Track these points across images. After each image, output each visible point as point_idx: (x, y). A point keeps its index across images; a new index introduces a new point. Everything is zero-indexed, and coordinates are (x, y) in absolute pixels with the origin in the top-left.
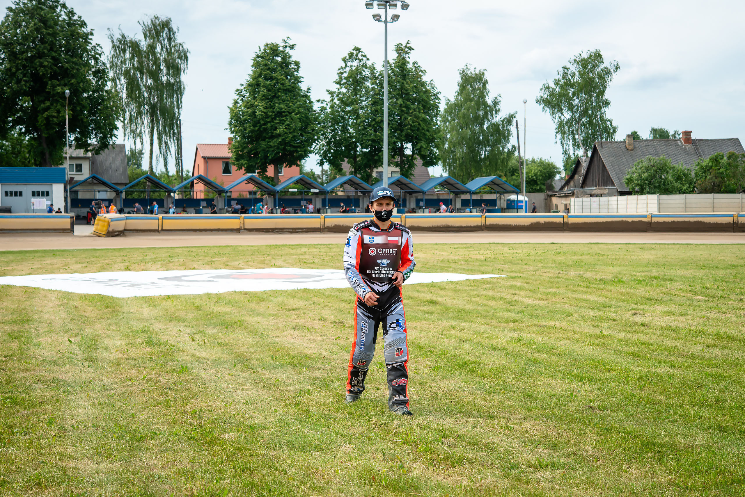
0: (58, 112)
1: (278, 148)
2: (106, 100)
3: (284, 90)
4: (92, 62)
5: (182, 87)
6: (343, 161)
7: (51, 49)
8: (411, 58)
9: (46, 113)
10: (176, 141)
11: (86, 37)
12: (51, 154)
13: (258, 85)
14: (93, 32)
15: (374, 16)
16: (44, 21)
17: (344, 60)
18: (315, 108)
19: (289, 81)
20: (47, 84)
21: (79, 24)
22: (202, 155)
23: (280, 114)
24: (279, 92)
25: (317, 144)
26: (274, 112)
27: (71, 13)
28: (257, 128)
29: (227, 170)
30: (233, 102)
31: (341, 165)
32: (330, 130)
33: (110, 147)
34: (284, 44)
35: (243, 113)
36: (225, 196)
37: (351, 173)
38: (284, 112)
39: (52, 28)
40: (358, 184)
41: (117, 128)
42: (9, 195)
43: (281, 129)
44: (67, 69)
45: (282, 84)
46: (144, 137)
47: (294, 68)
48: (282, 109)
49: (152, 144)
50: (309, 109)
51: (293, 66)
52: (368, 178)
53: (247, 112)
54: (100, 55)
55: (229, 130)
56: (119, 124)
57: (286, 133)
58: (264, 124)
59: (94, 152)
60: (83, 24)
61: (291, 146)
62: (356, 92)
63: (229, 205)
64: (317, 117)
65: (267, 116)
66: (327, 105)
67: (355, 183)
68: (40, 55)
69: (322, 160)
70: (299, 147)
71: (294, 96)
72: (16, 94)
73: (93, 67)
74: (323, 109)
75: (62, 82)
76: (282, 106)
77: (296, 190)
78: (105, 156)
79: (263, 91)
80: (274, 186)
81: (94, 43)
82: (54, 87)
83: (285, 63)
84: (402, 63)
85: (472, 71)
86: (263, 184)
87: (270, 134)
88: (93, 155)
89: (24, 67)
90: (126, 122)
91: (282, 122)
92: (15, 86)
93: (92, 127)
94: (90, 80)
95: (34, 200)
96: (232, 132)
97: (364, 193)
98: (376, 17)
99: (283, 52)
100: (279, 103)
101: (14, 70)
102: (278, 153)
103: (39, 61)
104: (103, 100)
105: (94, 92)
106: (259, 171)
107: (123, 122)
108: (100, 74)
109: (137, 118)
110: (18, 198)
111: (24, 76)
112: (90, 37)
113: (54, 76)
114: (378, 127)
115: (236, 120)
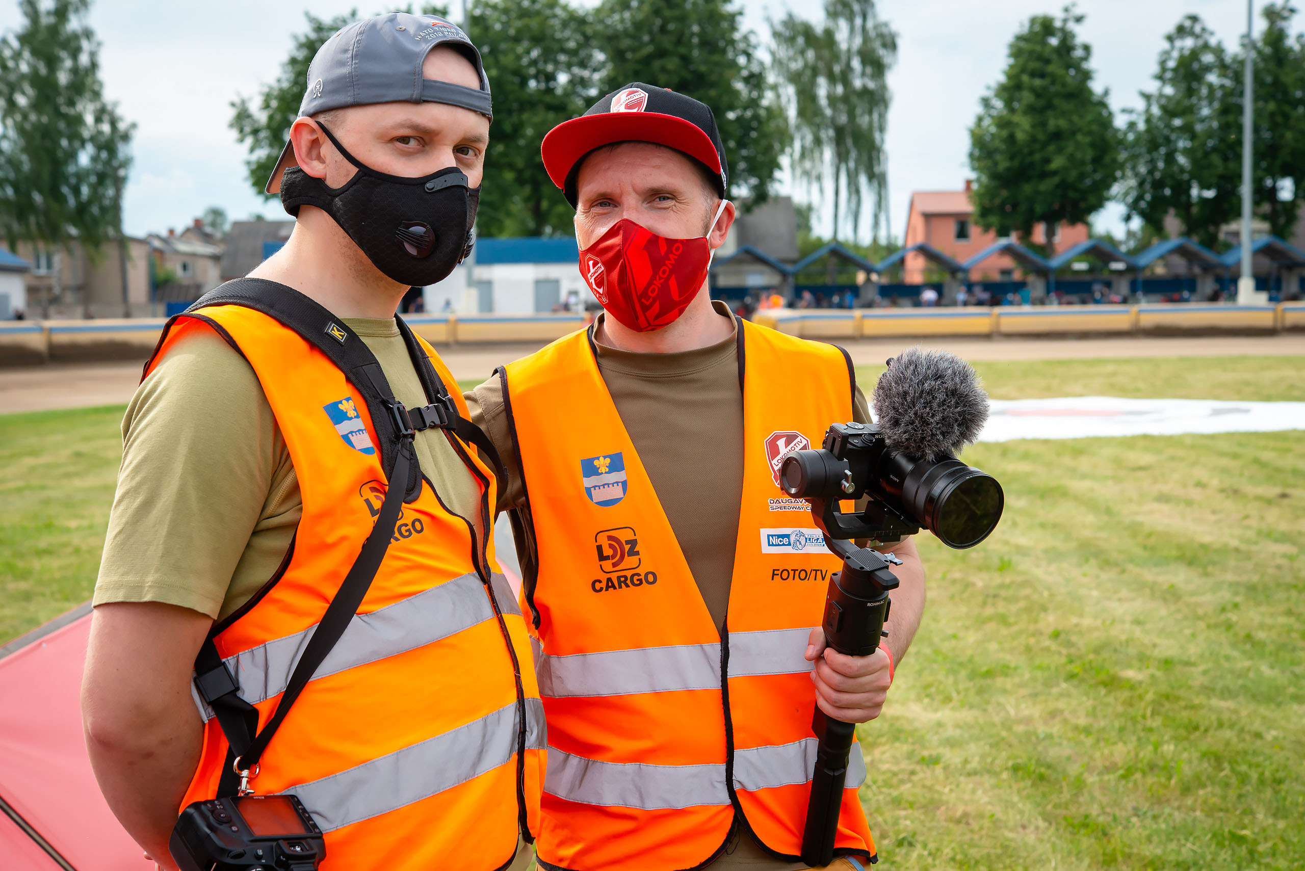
1: (1053, 195)
2: (765, 123)
3: (1065, 94)
4: (742, 60)
5: (888, 96)
6: (1167, 213)
8: (1294, 27)
10: (876, 186)
11: (732, 19)
13: (1019, 87)
17: (1170, 38)
18: (1117, 123)
22: (921, 211)
23: (1057, 136)
24: (1055, 97)
26: (1046, 133)
28: (1016, 163)
29: (962, 234)
30: (975, 119)
31: (1162, 220)
32: (1146, 160)
33: (769, 200)
34: (1064, 15)
35: (993, 137)
37: (1181, 235)
38: (1064, 132)
39: (679, 7)
40: (1193, 254)
41: (780, 168)
43: (1057, 163)
44: (704, 73)
45: (1061, 84)
46: (824, 181)
47: (1081, 56)
48: (1060, 127)
49: (836, 193)
50: (1105, 122)
51: (1079, 52)
52: (1211, 242)
53: (1000, 135)
54: (754, 48)
55: (968, 167)
57: (1067, 168)
58: (1030, 155)
59: (742, 209)
61: (1075, 189)
62: (1190, 92)
64: (1122, 140)
65: (1035, 140)
66: (1139, 117)
67: (1189, 252)
68: (661, 53)
69: (1128, 212)
70: (1089, 191)
71: (1080, 104)
73: (743, 68)
74: (1132, 125)
76: (1061, 122)
77: (1085, 266)
78: (762, 216)
79: (1027, 97)
80: (1047, 259)
81: (744, 29)
83: (1066, 46)
84: (1276, 37)
86: (1026, 257)
87: (1039, 171)
90: (795, 157)
91: (1060, 150)
93: (742, 168)
94: (740, 90)
96: (975, 171)
97: (1205, 269)
99: (1062, 29)
100: (1056, 118)
102: (1053, 203)
104: (760, 122)
105: (745, 108)
106: (1018, 234)
107: (791, 157)
108: (756, 80)
109: (814, 150)
112: (738, 19)
114: (1232, 151)
115: (982, 150)
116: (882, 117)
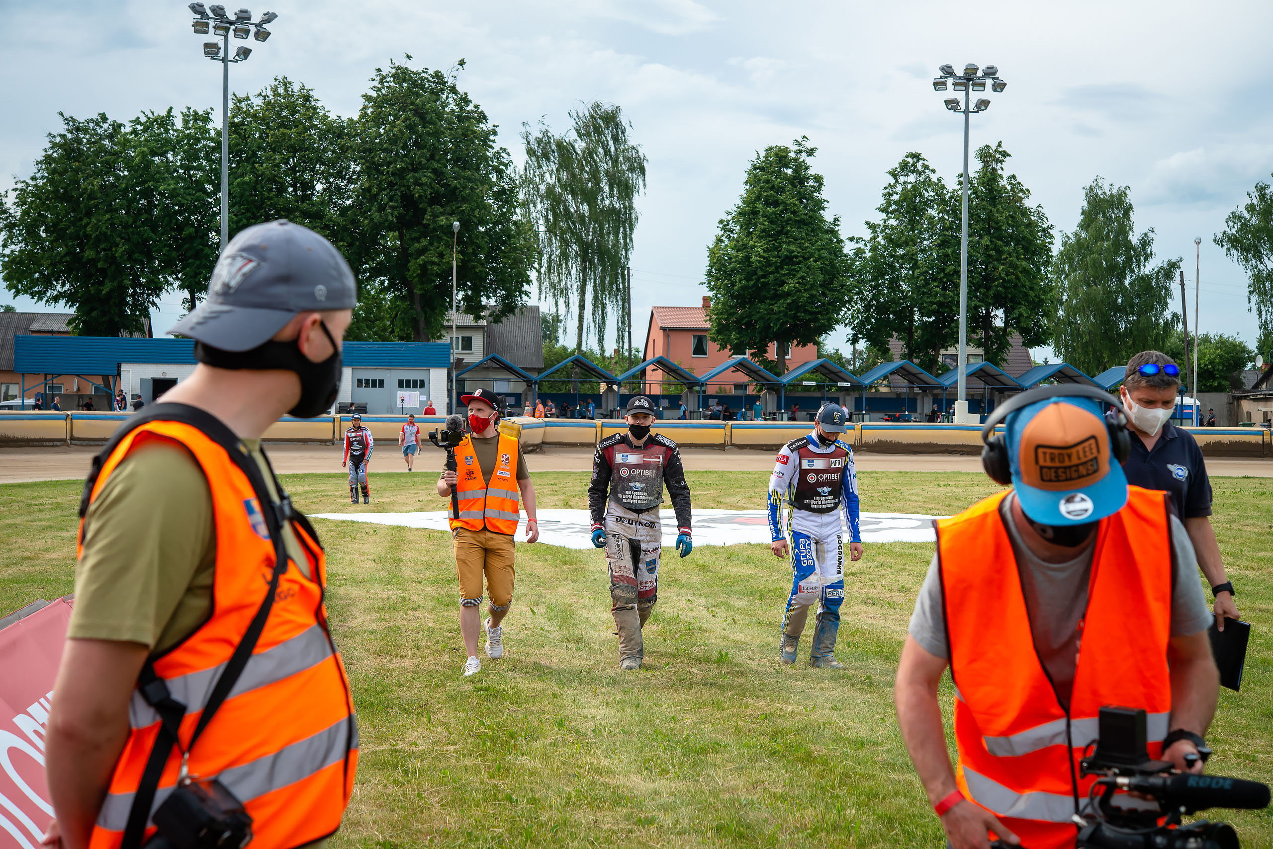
0: (441, 255)
1: (786, 315)
2: (514, 237)
3: (796, 221)
4: (494, 177)
5: (633, 216)
6: (892, 336)
7: (432, 157)
8: (1006, 170)
9: (422, 257)
10: (620, 303)
11: (486, 138)
12: (428, 322)
13: (755, 213)
14: (497, 129)
15: (947, 102)
16: (421, 114)
17: (894, 174)
18: (846, 251)
19: (805, 207)
20: (424, 212)
21: (475, 118)
22: (660, 325)
23: (789, 259)
24: (787, 224)
25: (849, 309)
26: (780, 257)
27: (465, 100)
28: (752, 283)
29: (700, 349)
30: (714, 239)
31: (887, 343)
32: (871, 286)
33: (517, 311)
34: (797, 148)
35: (730, 258)
36: (698, 392)
37: (903, 356)
38: (796, 257)
39: (434, 124)
40: (914, 375)
41: (529, 282)
42: (364, 385)
43: (791, 285)
44: (456, 187)
45: (794, 213)
46: (570, 295)
47: (813, 187)
48: (793, 252)
49: (582, 307)
50: (836, 250)
51: (811, 183)
52: (930, 365)
53: (737, 256)
54: (506, 165)
55: (706, 285)
56: (533, 275)
57: (799, 291)
58: (764, 276)
59: (491, 319)
60: (483, 117)
61: (806, 311)
62: (913, 224)
63: (706, 406)
64: (850, 266)
65: (769, 263)
66: (866, 245)
67: (910, 373)
68: (415, 167)
69: (855, 335)
70: (819, 313)
71: (813, 231)
72: (377, 228)
73: (495, 184)
74: (859, 252)
75: (448, 209)
76: (793, 247)
77: (814, 383)
78: (509, 324)
79: (763, 223)
80: (778, 374)
81: (497, 147)
82: (435, 216)
83: (799, 178)
84: (990, 178)
85: (1106, 189)
86: (760, 373)
87: (772, 292)
88: (489, 323)
89: (391, 185)
90: (543, 270)
91: (792, 274)
92: (376, 216)
93: (491, 280)
94: (491, 205)
95: (401, 393)
96: (712, 289)
97: (924, 390)
98: (952, 105)
99: (796, 160)
100: (789, 243)
101: (375, 190)
102: (785, 323)
103: (414, 176)
104: (509, 237)
105: (495, 224)
106: (753, 351)
107: (539, 271)
108: (506, 196)
109: (561, 265)
110: (377, 389)
111: (391, 199)
112: (492, 138)
113: (435, 200)
114: (950, 281)
115: (719, 270)
116: (628, 237)
